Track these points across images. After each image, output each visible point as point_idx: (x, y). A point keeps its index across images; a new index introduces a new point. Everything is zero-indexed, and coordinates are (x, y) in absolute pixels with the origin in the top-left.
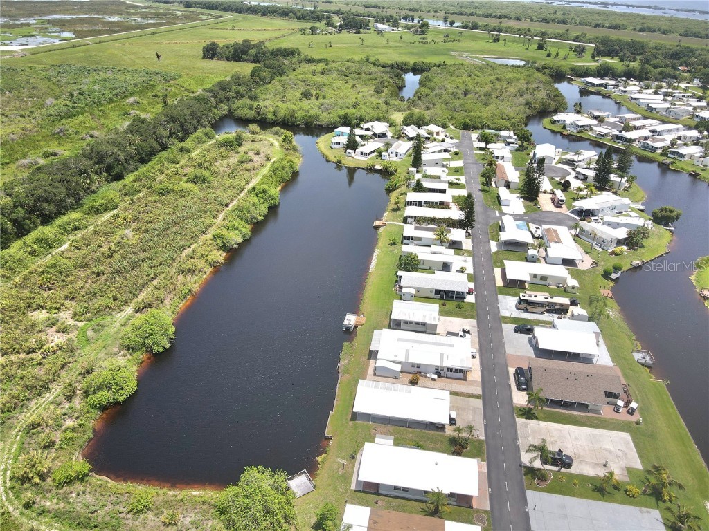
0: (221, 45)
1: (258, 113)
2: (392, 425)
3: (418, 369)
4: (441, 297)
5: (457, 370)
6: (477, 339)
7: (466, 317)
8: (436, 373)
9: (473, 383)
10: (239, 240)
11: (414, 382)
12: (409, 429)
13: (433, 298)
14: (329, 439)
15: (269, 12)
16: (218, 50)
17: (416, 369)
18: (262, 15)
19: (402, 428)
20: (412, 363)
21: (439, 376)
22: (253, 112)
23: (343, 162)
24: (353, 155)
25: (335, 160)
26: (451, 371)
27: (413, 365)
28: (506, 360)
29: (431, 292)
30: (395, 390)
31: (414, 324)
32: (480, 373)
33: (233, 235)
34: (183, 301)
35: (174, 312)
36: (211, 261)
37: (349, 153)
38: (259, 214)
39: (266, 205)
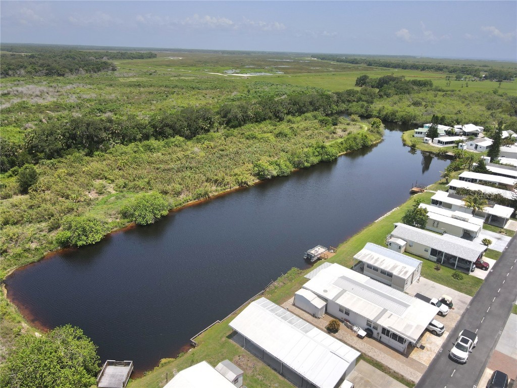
0: (370, 77)
1: (367, 110)
2: (265, 362)
3: (345, 316)
4: (439, 261)
5: (395, 336)
6: (459, 318)
7: (460, 290)
8: (366, 330)
9: (416, 364)
10: (275, 173)
11: (332, 330)
12: (280, 377)
13: (428, 260)
14: (193, 346)
15: (427, 68)
16: (368, 80)
17: (344, 316)
18: (421, 70)
19: (273, 372)
20: (340, 306)
21: (370, 334)
22: (363, 110)
23: (417, 146)
24: (430, 142)
25: (410, 144)
26: (388, 335)
27: (342, 309)
28: (488, 357)
29: (426, 251)
30: (290, 322)
31: (379, 271)
32: (433, 356)
33: (270, 168)
34: (195, 199)
35: (180, 204)
36: (240, 181)
37: (426, 140)
38: (307, 161)
39: (319, 158)
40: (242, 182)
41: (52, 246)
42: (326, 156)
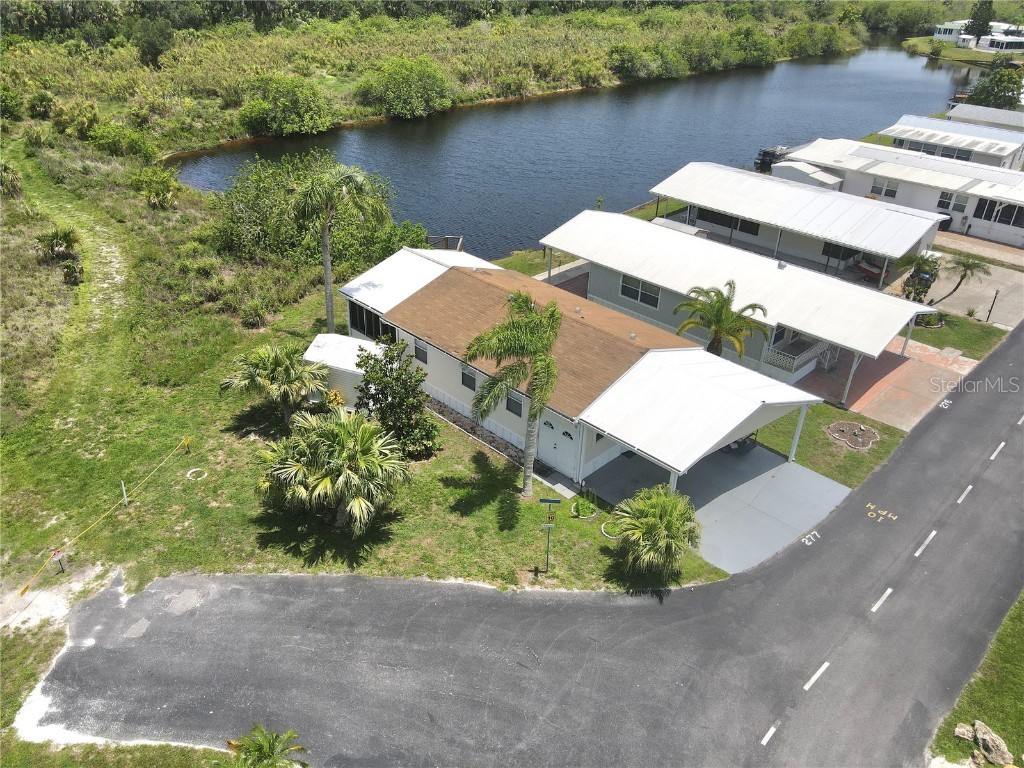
10: (654, 68)
23: (943, 53)
24: (973, 43)
26: (989, 216)
27: (878, 186)
33: (646, 56)
34: (498, 96)
35: (471, 100)
36: (585, 74)
37: (964, 40)
38: (717, 56)
39: (741, 55)
40: (589, 77)
41: (234, 131)
42: (755, 53)
